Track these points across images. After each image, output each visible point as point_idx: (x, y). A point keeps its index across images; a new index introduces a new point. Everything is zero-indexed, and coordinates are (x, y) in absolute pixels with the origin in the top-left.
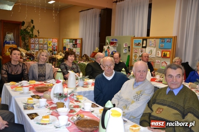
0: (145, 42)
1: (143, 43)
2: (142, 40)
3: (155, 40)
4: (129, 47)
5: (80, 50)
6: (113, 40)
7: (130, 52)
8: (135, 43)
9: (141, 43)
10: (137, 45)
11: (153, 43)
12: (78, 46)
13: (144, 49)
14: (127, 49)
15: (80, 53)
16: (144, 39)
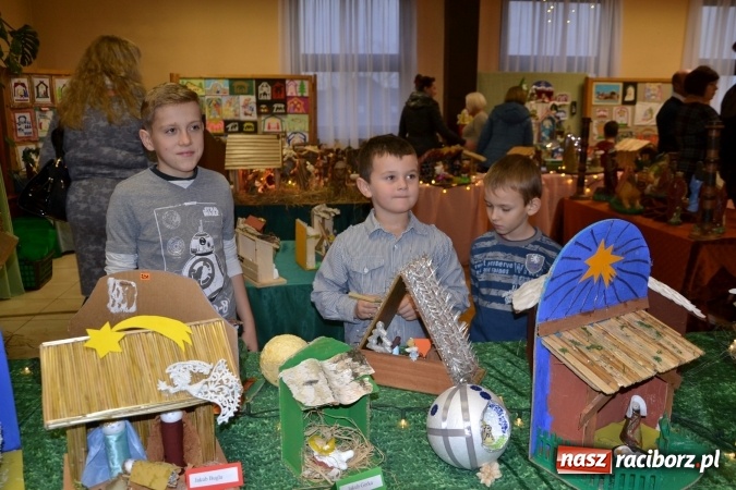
0: (631, 90)
1: (625, 94)
2: (621, 85)
3: (659, 87)
4: (574, 104)
5: (310, 122)
6: (538, 84)
7: (575, 117)
8: (598, 93)
9: (620, 93)
10: (606, 98)
11: (656, 92)
12: (295, 107)
13: (629, 108)
14: (567, 109)
15: (307, 135)
16: (626, 84)
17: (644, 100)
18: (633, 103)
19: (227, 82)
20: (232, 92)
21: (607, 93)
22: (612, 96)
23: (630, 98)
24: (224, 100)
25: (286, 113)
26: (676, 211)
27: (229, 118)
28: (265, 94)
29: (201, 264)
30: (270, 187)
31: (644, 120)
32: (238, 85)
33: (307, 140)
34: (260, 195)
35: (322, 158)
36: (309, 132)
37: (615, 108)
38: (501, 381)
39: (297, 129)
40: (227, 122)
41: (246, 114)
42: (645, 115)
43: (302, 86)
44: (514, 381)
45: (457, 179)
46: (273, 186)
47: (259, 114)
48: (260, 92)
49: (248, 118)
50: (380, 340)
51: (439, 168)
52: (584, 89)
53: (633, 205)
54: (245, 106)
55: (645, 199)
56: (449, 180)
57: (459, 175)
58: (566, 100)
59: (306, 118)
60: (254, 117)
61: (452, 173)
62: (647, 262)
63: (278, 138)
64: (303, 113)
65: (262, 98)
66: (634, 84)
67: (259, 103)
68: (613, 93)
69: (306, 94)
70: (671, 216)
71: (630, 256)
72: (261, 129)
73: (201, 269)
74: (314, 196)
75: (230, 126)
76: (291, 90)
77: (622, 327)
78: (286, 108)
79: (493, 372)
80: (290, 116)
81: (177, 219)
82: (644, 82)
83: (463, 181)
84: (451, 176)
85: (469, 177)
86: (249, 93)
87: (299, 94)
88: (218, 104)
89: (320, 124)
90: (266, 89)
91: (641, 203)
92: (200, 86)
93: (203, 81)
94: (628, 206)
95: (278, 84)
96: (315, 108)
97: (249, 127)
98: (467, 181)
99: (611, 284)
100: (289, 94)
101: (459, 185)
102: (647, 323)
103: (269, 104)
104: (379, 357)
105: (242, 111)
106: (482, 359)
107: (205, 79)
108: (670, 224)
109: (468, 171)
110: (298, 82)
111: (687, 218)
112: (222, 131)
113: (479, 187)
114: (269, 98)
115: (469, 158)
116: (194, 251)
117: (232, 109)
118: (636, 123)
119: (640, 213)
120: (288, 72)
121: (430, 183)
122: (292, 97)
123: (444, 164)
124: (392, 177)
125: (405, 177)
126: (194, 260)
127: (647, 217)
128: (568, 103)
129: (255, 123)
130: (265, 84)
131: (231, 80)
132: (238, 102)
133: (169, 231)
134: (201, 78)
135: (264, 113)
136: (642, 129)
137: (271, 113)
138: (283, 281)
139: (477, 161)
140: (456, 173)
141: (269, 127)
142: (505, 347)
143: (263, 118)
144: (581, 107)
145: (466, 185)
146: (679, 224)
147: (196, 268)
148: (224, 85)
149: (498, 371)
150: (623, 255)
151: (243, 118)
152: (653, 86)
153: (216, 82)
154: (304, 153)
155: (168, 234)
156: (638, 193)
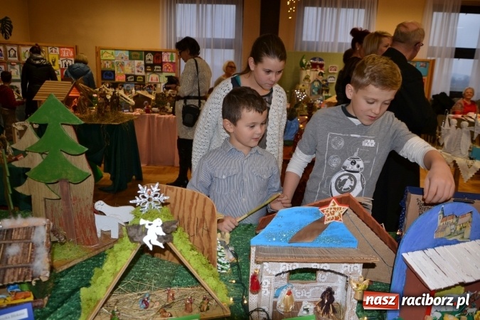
6: (314, 59)
12: (167, 68)
19: (128, 52)
20: (131, 58)
24: (126, 63)
25: (162, 72)
27: (128, 73)
28: (149, 60)
29: (346, 177)
32: (134, 54)
40: (127, 76)
41: (138, 71)
43: (172, 56)
47: (146, 71)
48: (147, 59)
49: (139, 74)
54: (138, 67)
58: (335, 70)
59: (174, 75)
60: (143, 73)
64: (172, 72)
65: (148, 62)
67: (146, 65)
69: (174, 61)
72: (147, 80)
73: (345, 180)
75: (129, 78)
76: (165, 58)
78: (162, 69)
80: (164, 74)
81: (342, 144)
86: (141, 59)
87: (170, 61)
88: (122, 65)
90: (150, 57)
92: (112, 54)
93: (114, 51)
95: (157, 54)
96: (180, 69)
97: (140, 79)
100: (164, 61)
103: (152, 66)
105: (136, 69)
107: (115, 50)
110: (170, 54)
112: (124, 80)
114: (152, 62)
116: (345, 168)
117: (130, 68)
120: (165, 48)
122: (166, 62)
126: (342, 173)
129: (144, 77)
130: (149, 54)
131: (129, 51)
132: (134, 65)
133: (333, 150)
134: (113, 49)
135: (149, 71)
137: (153, 72)
141: (152, 80)
143: (148, 74)
147: (342, 178)
148: (126, 54)
151: (137, 73)
153: (121, 52)
155: (331, 151)
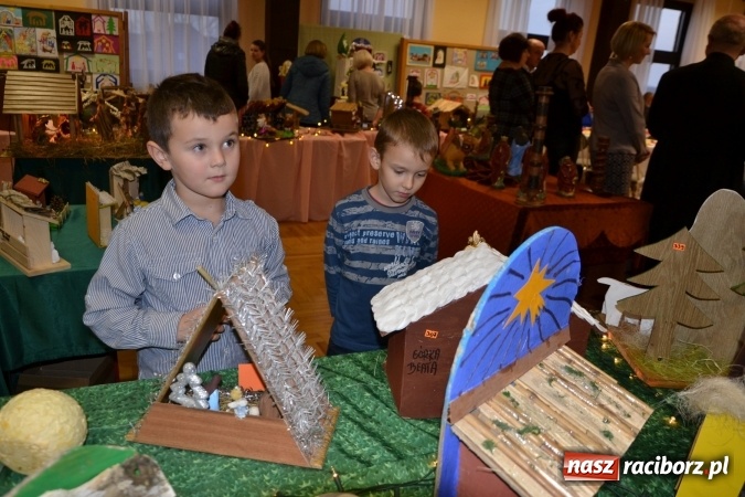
0: (441, 53)
2: (432, 48)
3: (465, 53)
4: (390, 63)
5: (121, 64)
6: (358, 41)
7: (391, 76)
8: (412, 54)
9: (432, 56)
10: (419, 60)
11: (462, 57)
12: (103, 46)
13: (439, 70)
14: (383, 68)
15: (118, 78)
16: (438, 48)
17: (453, 64)
18: (442, 66)
19: (19, 11)
20: (27, 23)
21: (420, 55)
22: (424, 58)
23: (440, 61)
24: (17, 32)
25: (92, 53)
26: (500, 175)
27: (23, 53)
28: (67, 28)
30: (64, 136)
31: (451, 82)
32: (33, 16)
33: (118, 84)
34: (52, 145)
35: (129, 105)
36: (120, 75)
37: (426, 70)
38: (361, 426)
39: (106, 71)
40: (21, 58)
41: (44, 50)
42: (453, 78)
43: (111, 23)
44: (378, 423)
45: (280, 133)
46: (68, 136)
47: (61, 51)
48: (61, 26)
49: (47, 55)
50: (188, 389)
51: (262, 121)
52: (400, 49)
53: (457, 167)
54: (43, 41)
55: (468, 162)
56: (272, 133)
57: (282, 129)
58: (383, 59)
59: (116, 59)
60: (55, 54)
61: (275, 126)
62: (574, 281)
63: (74, 78)
64: (112, 54)
65: (64, 33)
66: (444, 48)
67: (60, 39)
68: (425, 56)
69: (116, 33)
70: (496, 180)
71: (561, 277)
72: (63, 68)
74: (119, 148)
75: (25, 62)
76: (98, 27)
77: (550, 381)
78: (92, 46)
79: (348, 410)
80: (98, 57)
82: (453, 47)
83: (286, 135)
84: (274, 130)
85: (292, 131)
86: (48, 26)
87: (108, 32)
88: (9, 36)
89: (133, 66)
90: (67, 23)
91: (465, 166)
94: (453, 168)
95: (82, 18)
96: (127, 49)
97: (49, 65)
98: (290, 135)
99: (538, 319)
100: (95, 31)
101: (282, 139)
102: (575, 368)
103: (73, 40)
104: (188, 414)
105: (40, 46)
106: (331, 386)
108: (494, 188)
109: (291, 125)
110: (106, 19)
111: (509, 182)
113: (302, 142)
114: (72, 33)
115: (291, 111)
117: (27, 43)
118: (445, 86)
119: (464, 175)
120: (94, 6)
121: (252, 136)
122: (99, 35)
123: (267, 116)
124: (202, 147)
125: (221, 145)
127: (471, 179)
128: (385, 62)
129: (56, 61)
130: (66, 17)
131: (24, 9)
132: (35, 36)
135: (67, 51)
136: (449, 91)
137: (74, 51)
138: (66, 265)
139: (299, 114)
140: (279, 126)
141: (73, 67)
142: (358, 362)
143: (65, 56)
144: (395, 66)
145: (289, 139)
146: (502, 188)
148: (17, 14)
149: (355, 407)
150: (555, 276)
151: (41, 54)
152: (460, 52)
153: (6, 9)
154: (112, 97)
156: (462, 155)
